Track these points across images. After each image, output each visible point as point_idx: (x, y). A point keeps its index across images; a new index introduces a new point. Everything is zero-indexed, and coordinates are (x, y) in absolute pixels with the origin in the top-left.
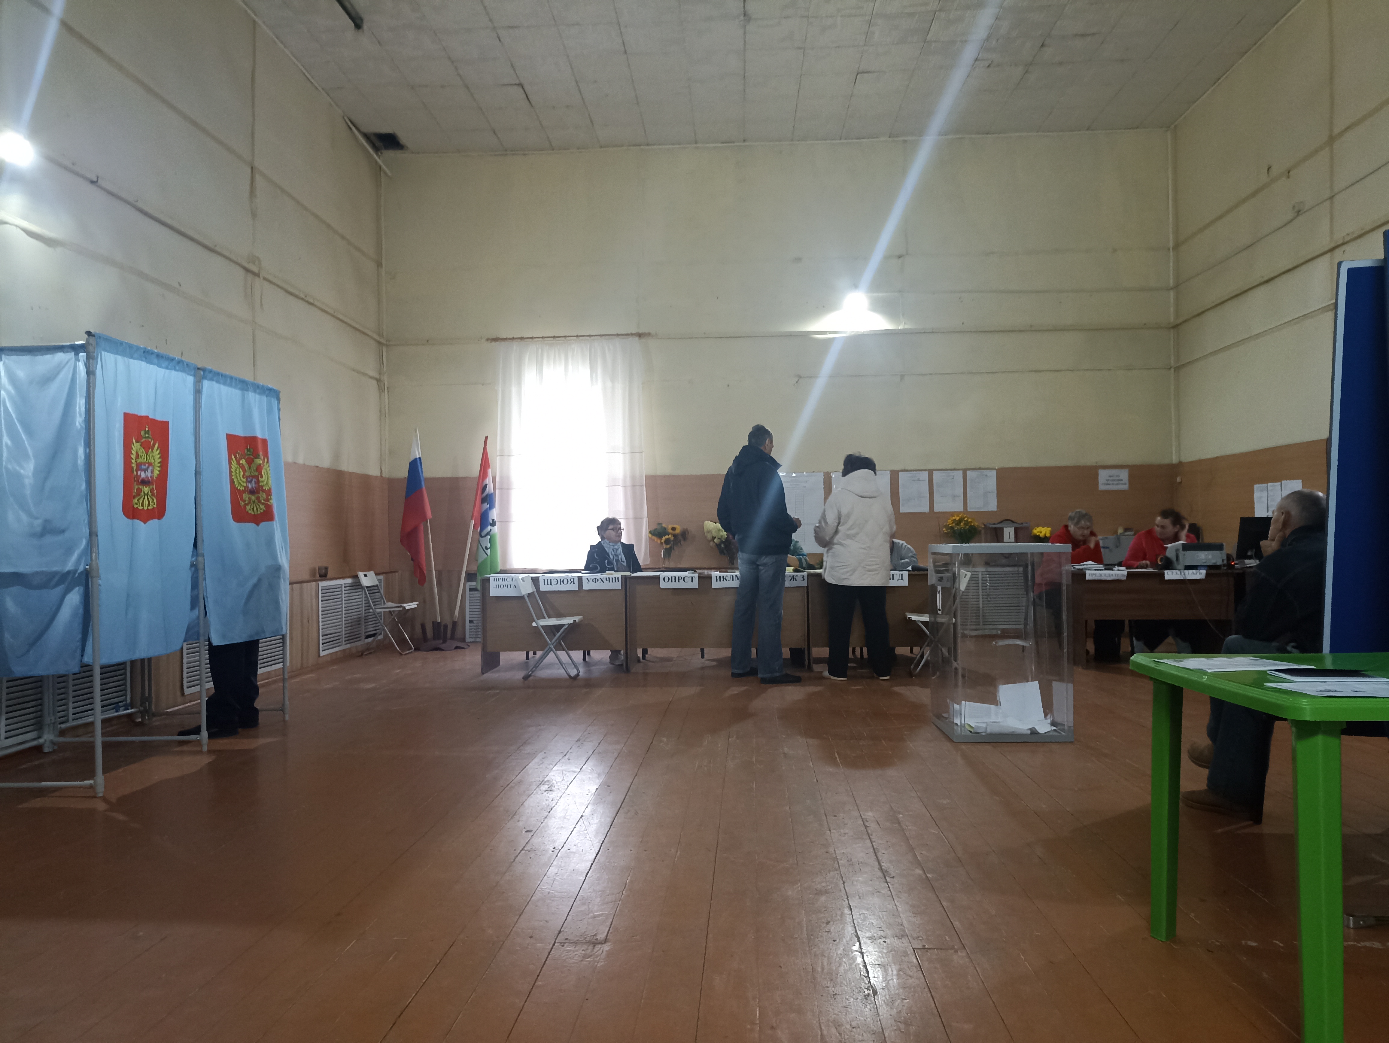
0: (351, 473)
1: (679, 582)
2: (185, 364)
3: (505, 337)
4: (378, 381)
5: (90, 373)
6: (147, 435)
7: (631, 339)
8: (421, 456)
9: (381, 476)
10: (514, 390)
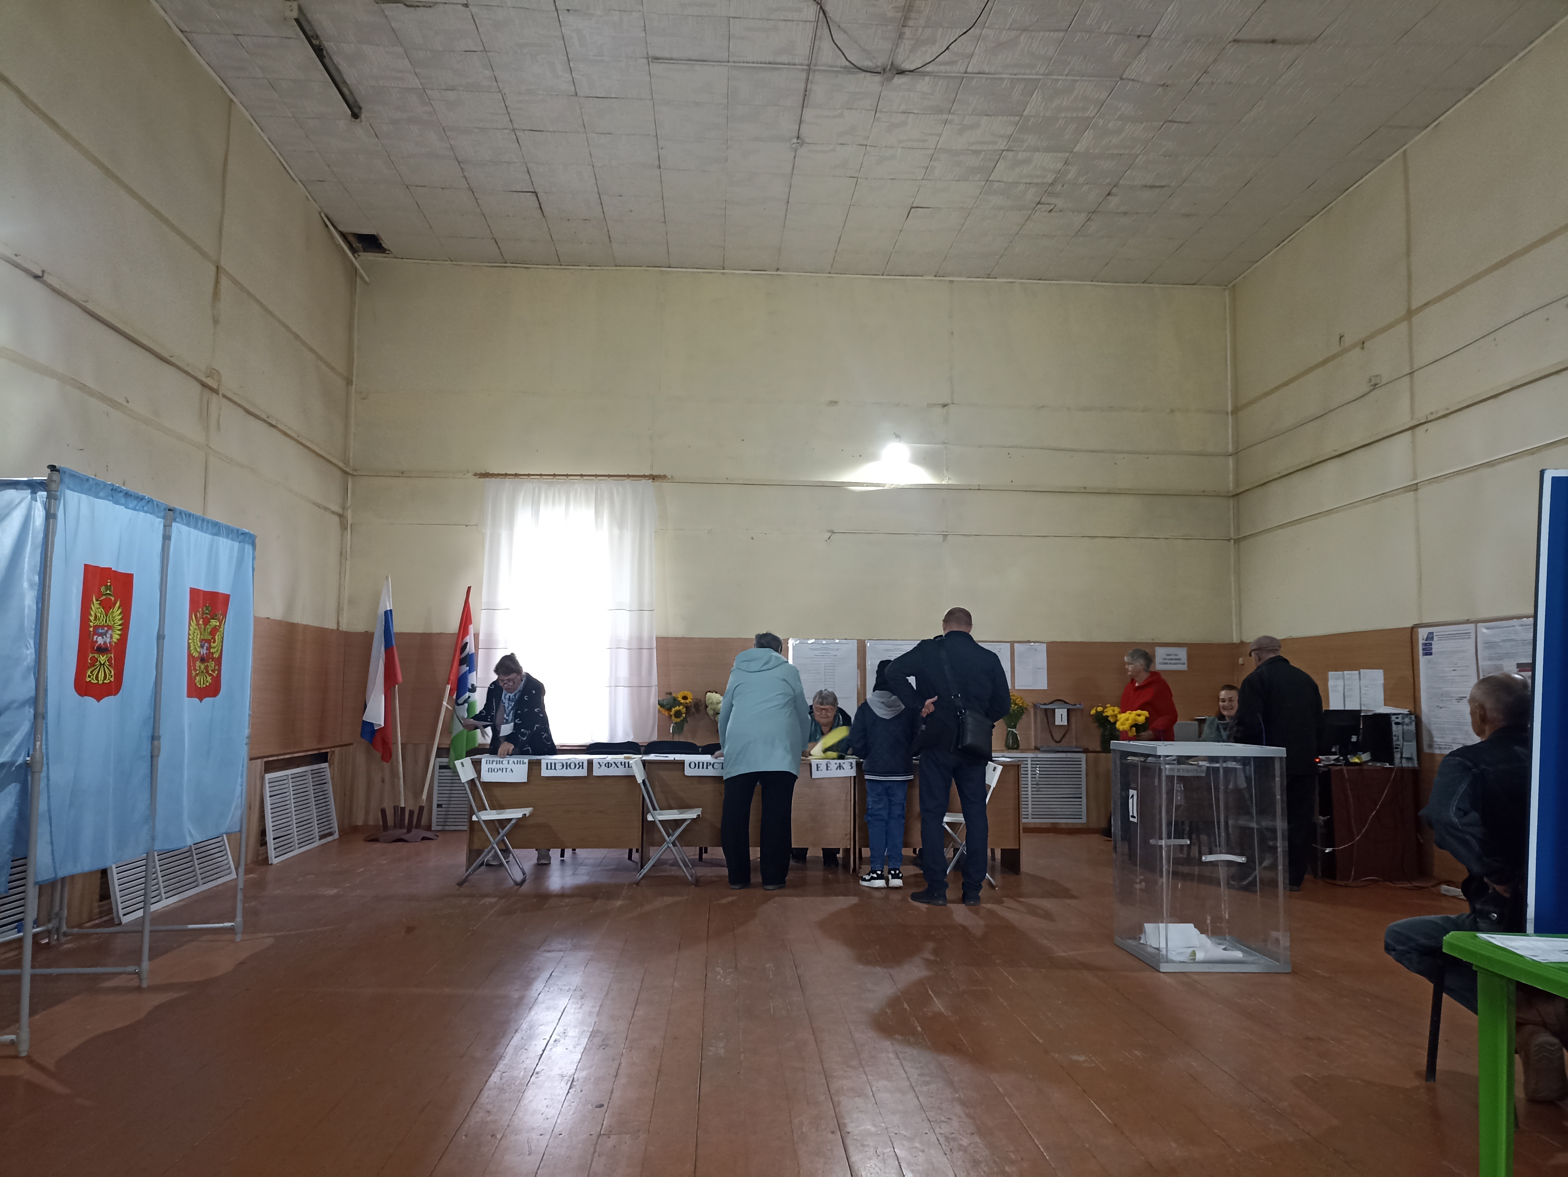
0: (306, 626)
1: (707, 768)
2: (155, 503)
3: (496, 473)
4: (341, 516)
5: (50, 516)
6: (108, 592)
7: (644, 481)
8: (392, 608)
9: (338, 629)
10: (504, 534)
